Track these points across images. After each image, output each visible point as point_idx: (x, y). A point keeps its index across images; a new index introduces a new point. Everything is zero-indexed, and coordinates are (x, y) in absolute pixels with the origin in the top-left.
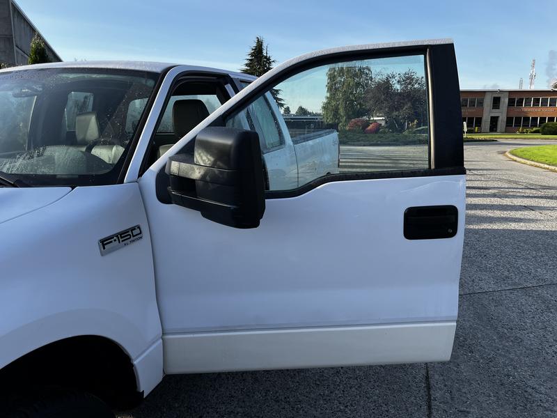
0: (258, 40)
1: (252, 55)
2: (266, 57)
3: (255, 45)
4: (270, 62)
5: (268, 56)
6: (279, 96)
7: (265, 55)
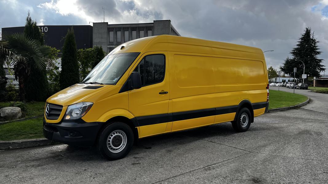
0: (307, 30)
1: (302, 39)
2: (312, 40)
3: (305, 33)
4: (315, 43)
5: (314, 38)
6: (321, 64)
7: (312, 38)
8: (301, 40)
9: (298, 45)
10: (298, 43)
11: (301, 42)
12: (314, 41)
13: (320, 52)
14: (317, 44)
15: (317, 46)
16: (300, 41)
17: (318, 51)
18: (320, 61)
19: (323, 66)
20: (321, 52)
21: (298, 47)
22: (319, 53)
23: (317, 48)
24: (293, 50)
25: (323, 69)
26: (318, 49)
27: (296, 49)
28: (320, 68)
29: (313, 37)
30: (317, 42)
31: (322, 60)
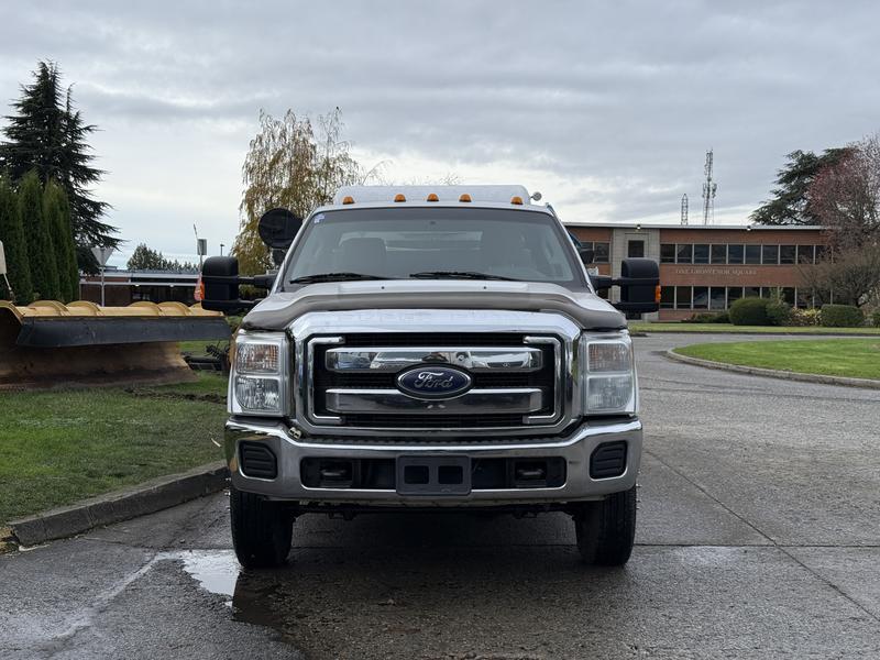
0: (44, 71)
4: (79, 131)
5: (73, 113)
6: (102, 220)
7: (65, 109)
14: (87, 139)
18: (97, 206)
19: (110, 227)
20: (102, 172)
23: (84, 153)
25: (111, 243)
30: (87, 128)
31: (103, 204)
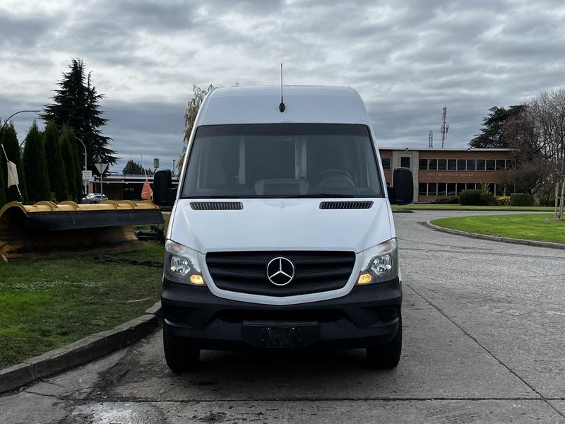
0: (75, 65)
2: (88, 89)
4: (95, 98)
6: (108, 147)
7: (87, 86)
8: (63, 88)
9: (57, 99)
10: (56, 94)
11: (62, 92)
12: (92, 92)
13: (103, 120)
14: (99, 102)
15: (96, 106)
16: (60, 88)
17: (100, 116)
18: (105, 140)
19: (112, 151)
20: (107, 120)
21: (57, 103)
22: (100, 122)
23: (98, 110)
24: (47, 110)
25: (113, 160)
26: (99, 112)
27: (53, 108)
28: (106, 156)
29: (89, 84)
30: (99, 96)
31: (108, 138)
